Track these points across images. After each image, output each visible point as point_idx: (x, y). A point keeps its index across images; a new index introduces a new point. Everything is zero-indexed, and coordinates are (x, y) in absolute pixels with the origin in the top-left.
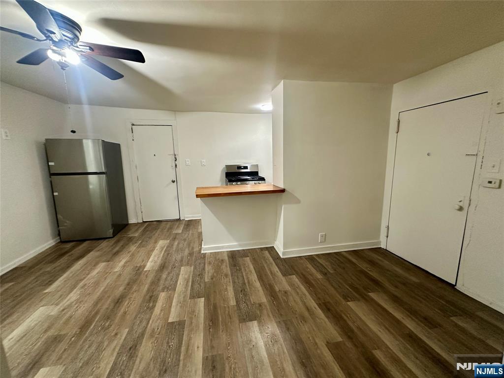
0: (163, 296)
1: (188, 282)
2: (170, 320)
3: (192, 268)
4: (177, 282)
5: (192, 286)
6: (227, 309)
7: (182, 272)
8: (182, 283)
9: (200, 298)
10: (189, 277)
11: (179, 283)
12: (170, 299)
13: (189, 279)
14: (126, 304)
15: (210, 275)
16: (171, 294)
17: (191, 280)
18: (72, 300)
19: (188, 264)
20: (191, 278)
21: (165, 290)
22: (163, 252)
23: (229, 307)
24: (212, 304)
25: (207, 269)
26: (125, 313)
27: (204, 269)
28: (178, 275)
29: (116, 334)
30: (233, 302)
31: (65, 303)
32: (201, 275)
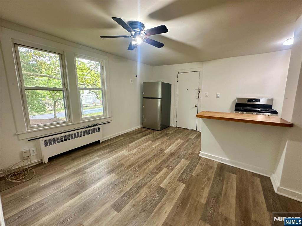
0: (165, 170)
1: (181, 169)
2: (161, 185)
3: (189, 162)
4: (176, 166)
5: (182, 173)
6: (197, 202)
7: (181, 162)
8: (178, 168)
9: (183, 183)
10: (184, 167)
11: (176, 167)
12: (167, 174)
13: (183, 168)
14: (148, 165)
15: (197, 172)
16: (169, 171)
17: (184, 169)
18: (133, 152)
19: (187, 159)
20: (185, 168)
21: (168, 168)
22: (177, 146)
23: (198, 202)
24: (188, 192)
25: (197, 167)
26: (146, 169)
27: (195, 167)
28: (178, 163)
29: (138, 176)
30: (203, 201)
31: (131, 152)
32: (192, 170)
